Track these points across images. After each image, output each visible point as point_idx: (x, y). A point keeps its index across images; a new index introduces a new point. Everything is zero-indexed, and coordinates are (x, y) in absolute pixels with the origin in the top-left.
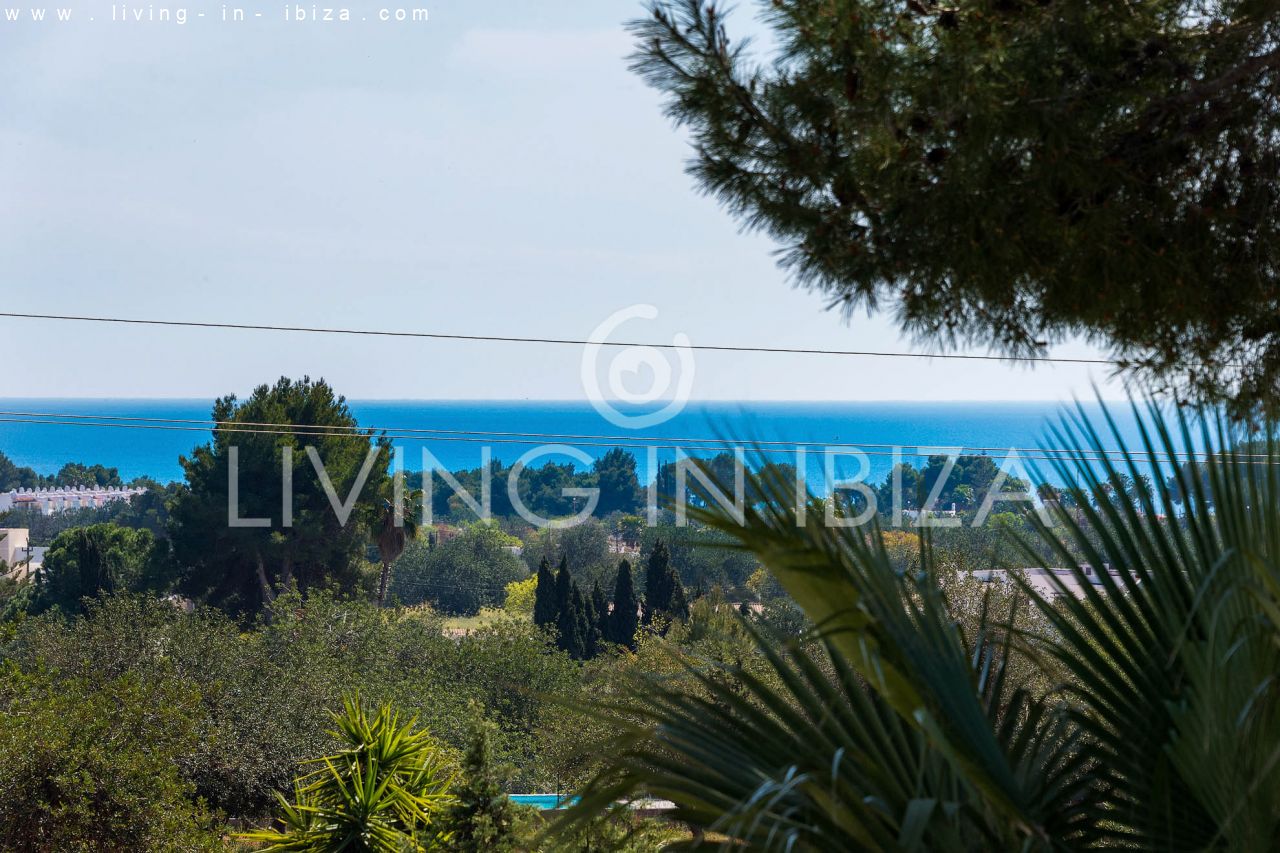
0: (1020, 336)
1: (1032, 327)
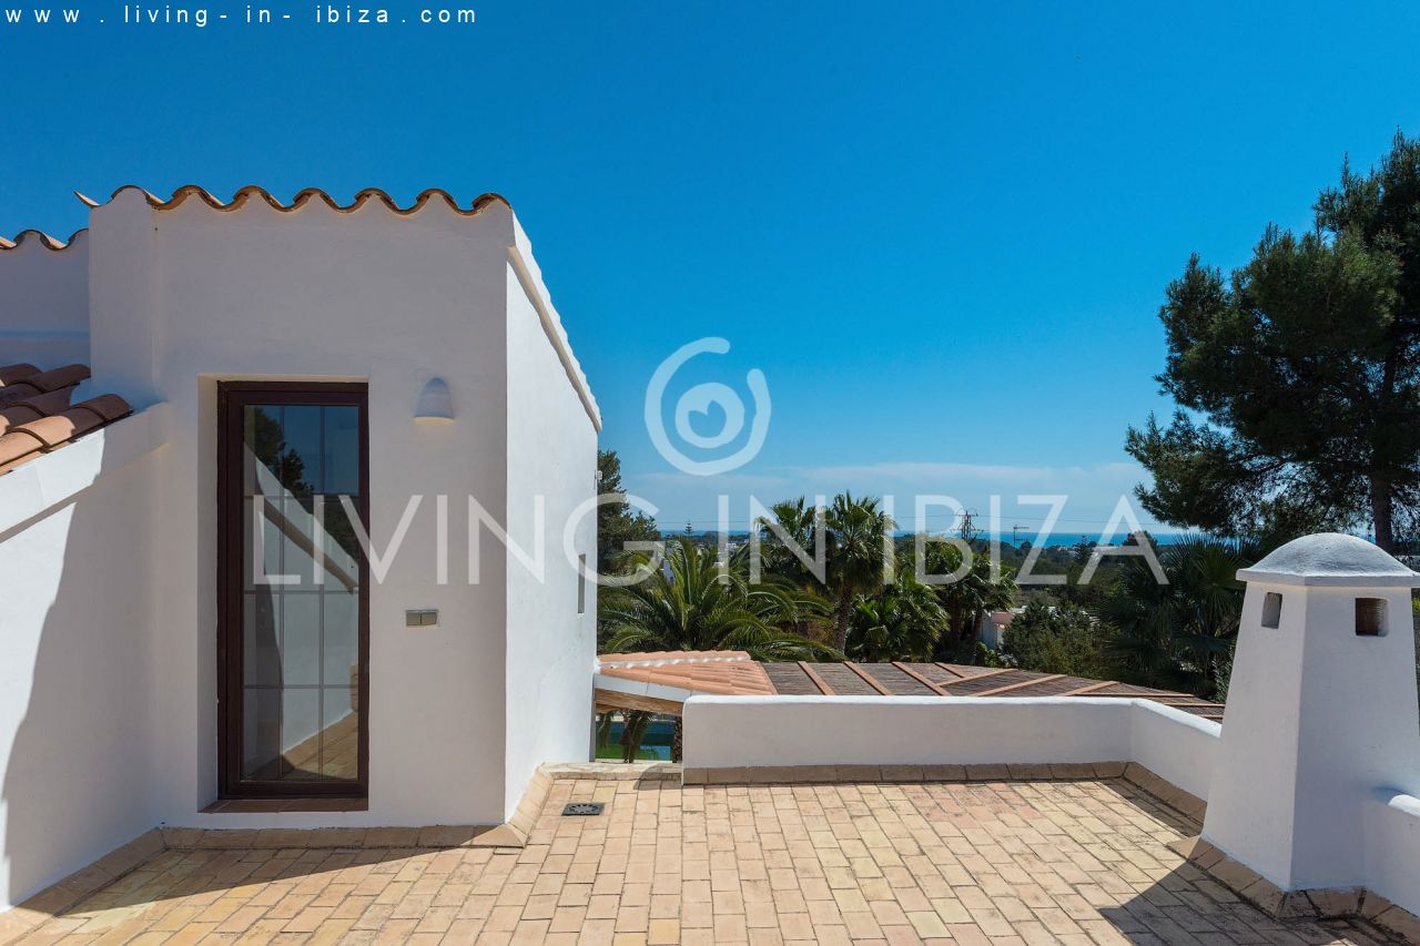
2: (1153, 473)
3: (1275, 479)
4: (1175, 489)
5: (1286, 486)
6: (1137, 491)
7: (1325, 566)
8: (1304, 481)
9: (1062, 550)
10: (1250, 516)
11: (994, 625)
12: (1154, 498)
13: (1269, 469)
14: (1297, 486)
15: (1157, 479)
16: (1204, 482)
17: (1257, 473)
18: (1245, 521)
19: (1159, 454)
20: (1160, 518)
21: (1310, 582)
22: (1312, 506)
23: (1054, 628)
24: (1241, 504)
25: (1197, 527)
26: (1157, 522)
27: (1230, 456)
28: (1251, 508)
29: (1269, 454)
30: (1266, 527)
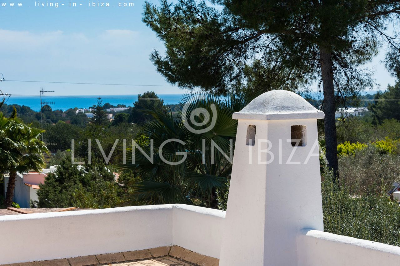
0: (191, 88)
1: (192, 87)
2: (165, 42)
3: (255, 47)
4: (181, 56)
5: (263, 53)
6: (153, 57)
7: (276, 108)
8: (275, 49)
9: (80, 113)
10: (238, 77)
11: (26, 186)
12: (166, 63)
13: (250, 39)
14: (270, 53)
15: (167, 47)
16: (204, 48)
17: (242, 43)
18: (234, 82)
19: (170, 24)
20: (172, 80)
21: (269, 117)
22: (281, 68)
23: (84, 183)
24: (231, 68)
25: (200, 87)
26: (169, 84)
27: (223, 28)
28: (238, 71)
29: (249, 27)
30: (249, 86)
